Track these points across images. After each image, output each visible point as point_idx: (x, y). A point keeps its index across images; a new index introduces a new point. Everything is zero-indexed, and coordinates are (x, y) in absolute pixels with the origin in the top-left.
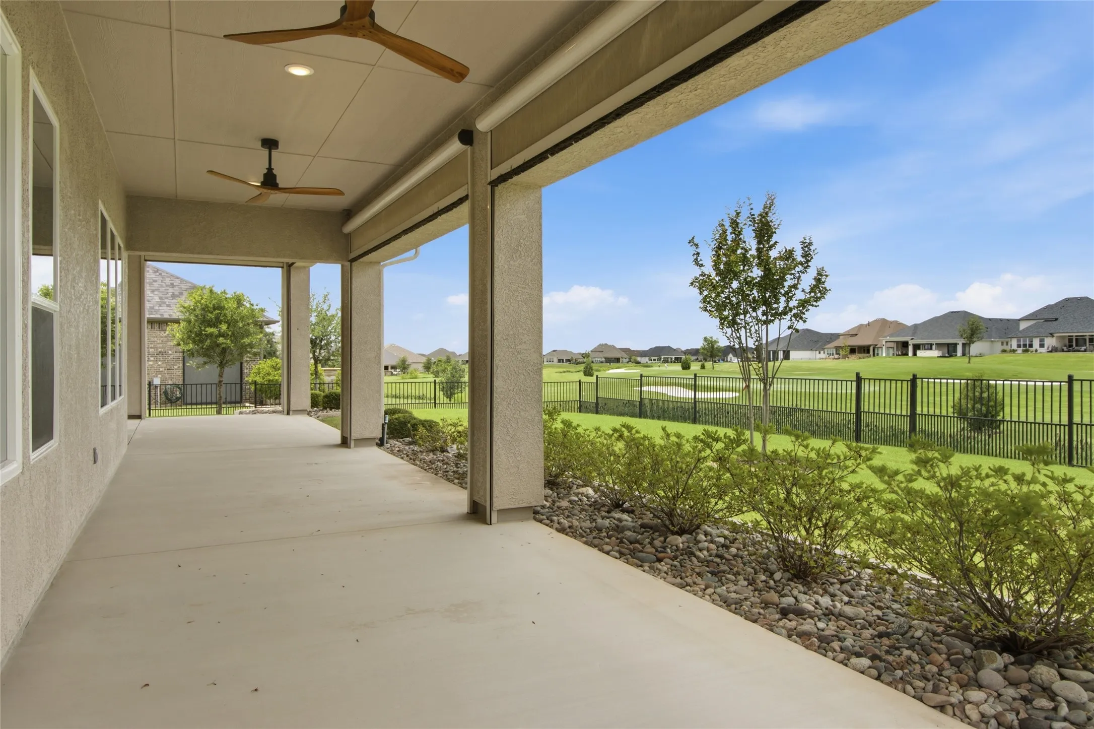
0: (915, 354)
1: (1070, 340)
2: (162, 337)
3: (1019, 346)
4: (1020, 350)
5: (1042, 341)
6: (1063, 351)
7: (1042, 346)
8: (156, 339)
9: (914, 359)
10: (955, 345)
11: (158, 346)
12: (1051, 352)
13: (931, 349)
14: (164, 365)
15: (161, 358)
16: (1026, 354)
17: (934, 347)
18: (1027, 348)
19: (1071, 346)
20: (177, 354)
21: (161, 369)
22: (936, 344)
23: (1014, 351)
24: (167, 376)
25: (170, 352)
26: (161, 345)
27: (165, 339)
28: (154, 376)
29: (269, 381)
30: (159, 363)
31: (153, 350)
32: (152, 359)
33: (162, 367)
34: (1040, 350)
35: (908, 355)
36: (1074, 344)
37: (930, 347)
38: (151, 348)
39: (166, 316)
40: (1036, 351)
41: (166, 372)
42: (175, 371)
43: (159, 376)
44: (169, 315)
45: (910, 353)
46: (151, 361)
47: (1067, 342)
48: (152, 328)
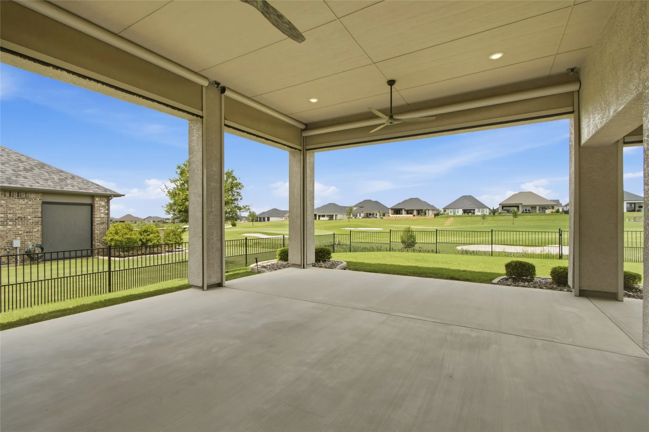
0: (319, 219)
1: (367, 214)
2: (22, 204)
3: (353, 216)
4: (353, 218)
5: (360, 214)
6: (365, 218)
7: (360, 216)
8: (14, 206)
9: (319, 221)
10: (333, 216)
11: (17, 212)
12: (362, 218)
13: (325, 217)
14: (23, 229)
15: (20, 222)
16: (356, 219)
17: (326, 216)
18: (356, 216)
19: (367, 216)
20: (37, 219)
21: (20, 232)
22: (327, 215)
23: (352, 218)
24: (26, 238)
25: (29, 217)
26: (20, 212)
27: (24, 206)
28: (14, 238)
29: (128, 238)
30: (18, 227)
31: (12, 215)
32: (11, 223)
33: (22, 231)
34: (360, 217)
35: (316, 219)
36: (368, 215)
37: (324, 216)
38: (10, 214)
39: (27, 186)
40: (358, 218)
41: (25, 234)
42: (34, 233)
43: (18, 238)
44: (30, 186)
45: (317, 218)
46: (10, 225)
47: (366, 215)
48: (10, 196)
